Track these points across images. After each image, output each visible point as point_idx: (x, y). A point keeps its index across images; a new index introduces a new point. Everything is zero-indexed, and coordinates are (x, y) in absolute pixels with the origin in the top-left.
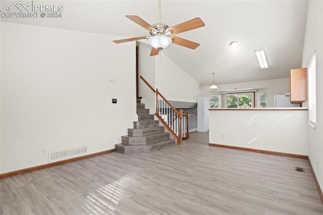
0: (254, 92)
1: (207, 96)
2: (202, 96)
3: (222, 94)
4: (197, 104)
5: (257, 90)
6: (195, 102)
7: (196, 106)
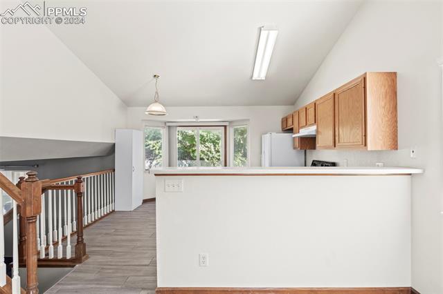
0: (225, 127)
1: (139, 129)
2: (127, 128)
3: (169, 126)
4: (114, 144)
5: (230, 122)
6: (110, 141)
7: (112, 149)
